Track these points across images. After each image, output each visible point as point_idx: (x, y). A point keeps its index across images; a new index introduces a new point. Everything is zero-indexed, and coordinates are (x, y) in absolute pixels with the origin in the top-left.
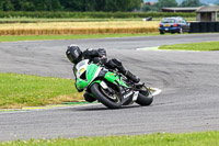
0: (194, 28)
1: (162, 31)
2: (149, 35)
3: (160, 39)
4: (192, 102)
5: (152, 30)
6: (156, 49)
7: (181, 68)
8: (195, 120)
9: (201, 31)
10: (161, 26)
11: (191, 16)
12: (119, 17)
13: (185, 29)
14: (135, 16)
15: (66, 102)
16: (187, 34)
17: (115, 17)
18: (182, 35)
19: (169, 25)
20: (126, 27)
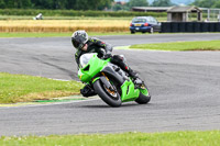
0: (165, 28)
1: (133, 30)
2: (120, 34)
3: (131, 38)
4: (163, 102)
5: (122, 29)
6: (127, 48)
7: (152, 68)
8: (166, 119)
9: (171, 31)
10: (132, 26)
11: (162, 16)
12: (90, 15)
13: (156, 29)
14: (106, 15)
15: (37, 100)
16: (157, 34)
17: (85, 15)
18: (152, 34)
19: (140, 24)
20: (96, 26)
